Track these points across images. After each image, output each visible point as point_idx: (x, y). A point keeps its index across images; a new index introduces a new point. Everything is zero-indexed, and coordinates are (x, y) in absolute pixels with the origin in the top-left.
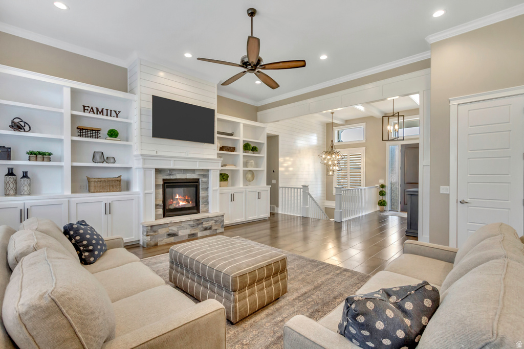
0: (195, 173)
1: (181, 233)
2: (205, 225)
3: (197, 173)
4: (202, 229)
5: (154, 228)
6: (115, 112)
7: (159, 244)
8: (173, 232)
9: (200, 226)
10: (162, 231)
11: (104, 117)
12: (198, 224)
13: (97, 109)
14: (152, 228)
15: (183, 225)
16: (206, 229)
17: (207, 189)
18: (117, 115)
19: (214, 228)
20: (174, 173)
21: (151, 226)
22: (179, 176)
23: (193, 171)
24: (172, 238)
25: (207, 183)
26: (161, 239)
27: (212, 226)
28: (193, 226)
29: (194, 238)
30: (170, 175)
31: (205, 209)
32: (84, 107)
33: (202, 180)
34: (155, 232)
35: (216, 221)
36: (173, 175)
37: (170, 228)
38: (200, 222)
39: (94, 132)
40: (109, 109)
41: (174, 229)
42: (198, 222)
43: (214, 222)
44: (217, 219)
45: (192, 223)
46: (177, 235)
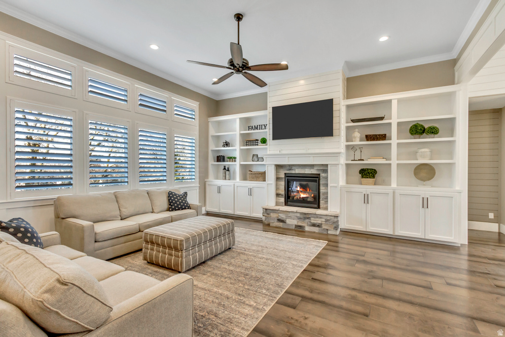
0: (313, 169)
1: (288, 221)
2: (313, 221)
3: (316, 168)
4: (309, 223)
5: (268, 211)
6: (264, 125)
7: (271, 225)
8: (282, 219)
9: (307, 221)
10: (273, 215)
11: (258, 131)
12: (305, 218)
13: (255, 126)
14: (267, 211)
15: (290, 214)
16: (314, 225)
17: (326, 185)
18: (265, 127)
19: (324, 227)
20: (293, 168)
21: (266, 209)
22: (297, 171)
23: (312, 166)
24: (281, 223)
25: (327, 178)
26: (273, 221)
27: (322, 224)
28: (300, 218)
29: (300, 230)
30: (290, 170)
31: (325, 206)
32: (249, 127)
33: (323, 175)
34: (268, 214)
35: (327, 221)
36: (292, 170)
37: (280, 214)
38: (307, 216)
39: (255, 142)
40: (261, 124)
41: (282, 216)
42: (305, 216)
43: (324, 220)
44: (328, 218)
45: (298, 215)
46: (285, 223)
